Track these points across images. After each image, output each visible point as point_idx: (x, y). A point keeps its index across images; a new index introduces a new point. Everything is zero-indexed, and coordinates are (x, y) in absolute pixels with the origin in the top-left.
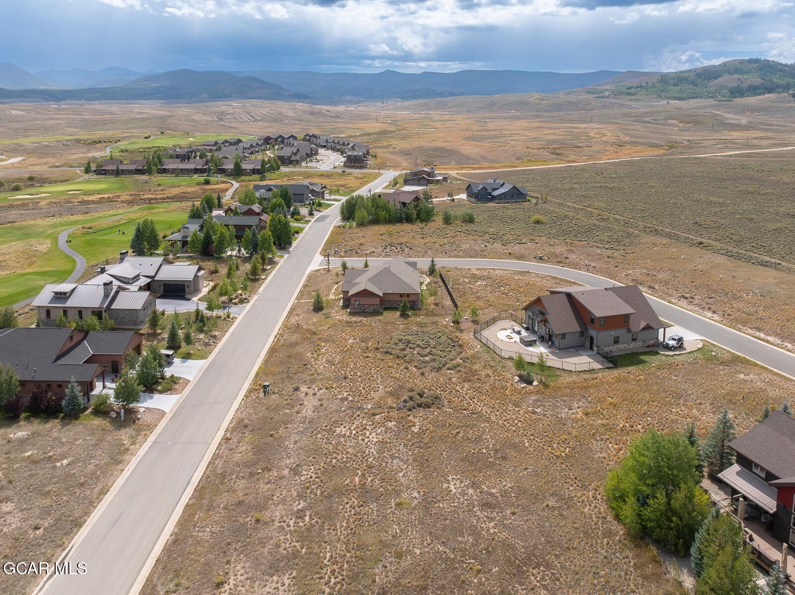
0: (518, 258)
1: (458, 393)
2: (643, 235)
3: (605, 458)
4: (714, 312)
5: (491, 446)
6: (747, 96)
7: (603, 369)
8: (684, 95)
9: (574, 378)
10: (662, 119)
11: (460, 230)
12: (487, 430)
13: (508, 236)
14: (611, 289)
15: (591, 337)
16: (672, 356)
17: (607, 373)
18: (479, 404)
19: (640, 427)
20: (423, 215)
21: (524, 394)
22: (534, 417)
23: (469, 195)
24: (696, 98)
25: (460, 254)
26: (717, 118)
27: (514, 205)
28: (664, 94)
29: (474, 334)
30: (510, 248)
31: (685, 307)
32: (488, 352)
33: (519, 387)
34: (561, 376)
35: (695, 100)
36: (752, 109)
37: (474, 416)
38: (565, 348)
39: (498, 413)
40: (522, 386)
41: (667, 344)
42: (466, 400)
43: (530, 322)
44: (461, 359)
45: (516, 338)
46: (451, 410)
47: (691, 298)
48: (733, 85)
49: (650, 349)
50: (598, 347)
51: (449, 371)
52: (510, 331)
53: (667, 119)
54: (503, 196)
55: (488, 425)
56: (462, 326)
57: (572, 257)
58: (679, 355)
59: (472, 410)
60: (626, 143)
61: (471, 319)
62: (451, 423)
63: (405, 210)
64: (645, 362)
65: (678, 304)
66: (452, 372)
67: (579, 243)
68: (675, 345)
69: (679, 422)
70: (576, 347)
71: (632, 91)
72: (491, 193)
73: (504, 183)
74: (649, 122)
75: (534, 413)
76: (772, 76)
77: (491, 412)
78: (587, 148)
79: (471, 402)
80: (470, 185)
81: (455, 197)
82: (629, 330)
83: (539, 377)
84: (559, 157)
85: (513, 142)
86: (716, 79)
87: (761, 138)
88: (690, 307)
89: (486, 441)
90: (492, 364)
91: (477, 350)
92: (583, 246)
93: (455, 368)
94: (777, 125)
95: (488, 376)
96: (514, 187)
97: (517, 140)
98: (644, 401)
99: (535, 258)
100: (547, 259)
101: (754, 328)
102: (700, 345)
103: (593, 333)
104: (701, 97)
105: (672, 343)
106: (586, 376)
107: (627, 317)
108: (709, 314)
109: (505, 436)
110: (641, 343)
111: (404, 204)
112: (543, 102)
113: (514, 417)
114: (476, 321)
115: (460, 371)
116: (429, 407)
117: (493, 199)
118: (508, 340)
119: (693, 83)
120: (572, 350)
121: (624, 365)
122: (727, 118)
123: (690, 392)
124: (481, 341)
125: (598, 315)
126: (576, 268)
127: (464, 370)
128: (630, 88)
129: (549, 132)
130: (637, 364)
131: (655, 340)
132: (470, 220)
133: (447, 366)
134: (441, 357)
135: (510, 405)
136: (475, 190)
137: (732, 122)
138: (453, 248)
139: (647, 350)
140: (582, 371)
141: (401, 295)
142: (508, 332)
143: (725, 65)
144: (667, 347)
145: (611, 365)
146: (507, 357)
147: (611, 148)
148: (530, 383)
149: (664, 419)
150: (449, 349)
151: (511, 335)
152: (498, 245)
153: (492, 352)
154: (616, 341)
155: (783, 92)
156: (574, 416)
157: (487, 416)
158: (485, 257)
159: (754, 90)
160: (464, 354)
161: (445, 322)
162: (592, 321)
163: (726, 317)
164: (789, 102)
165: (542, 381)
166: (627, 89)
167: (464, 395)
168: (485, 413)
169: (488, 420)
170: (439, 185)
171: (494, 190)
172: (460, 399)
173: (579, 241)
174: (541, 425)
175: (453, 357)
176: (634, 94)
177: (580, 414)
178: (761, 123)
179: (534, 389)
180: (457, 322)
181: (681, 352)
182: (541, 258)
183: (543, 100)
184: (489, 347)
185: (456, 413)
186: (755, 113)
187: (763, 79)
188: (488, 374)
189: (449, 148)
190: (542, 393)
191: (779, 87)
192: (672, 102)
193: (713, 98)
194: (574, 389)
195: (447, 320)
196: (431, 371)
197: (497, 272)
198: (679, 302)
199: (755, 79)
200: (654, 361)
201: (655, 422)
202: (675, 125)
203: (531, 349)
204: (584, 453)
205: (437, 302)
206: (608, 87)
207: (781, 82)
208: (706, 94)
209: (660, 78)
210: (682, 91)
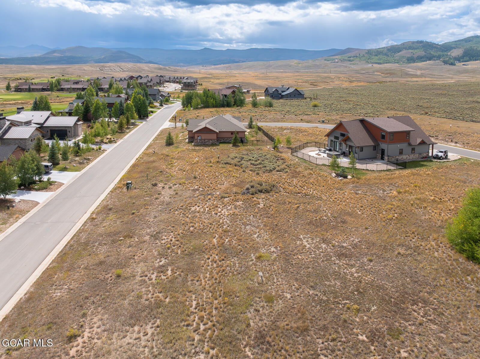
0: (308, 122)
6: (417, 62)
8: (381, 61)
10: (371, 72)
24: (388, 63)
26: (403, 71)
28: (369, 61)
30: (301, 117)
35: (388, 64)
36: (421, 69)
37: (307, 197)
43: (332, 144)
45: (324, 155)
48: (409, 56)
53: (374, 72)
60: (353, 81)
71: (352, 59)
74: (364, 74)
76: (431, 51)
78: (332, 83)
86: (399, 52)
97: (288, 79)
100: (327, 122)
104: (391, 63)
119: (386, 55)
122: (409, 71)
128: (350, 57)
129: (307, 77)
137: (412, 73)
147: (345, 83)
152: (292, 116)
155: (437, 60)
159: (421, 59)
164: (441, 64)
166: (348, 58)
176: (353, 61)
182: (323, 122)
183: (299, 64)
187: (425, 52)
191: (434, 57)
192: (374, 65)
193: (397, 63)
199: (421, 53)
202: (379, 75)
206: (337, 57)
207: (435, 54)
208: (394, 61)
209: (367, 51)
210: (380, 59)
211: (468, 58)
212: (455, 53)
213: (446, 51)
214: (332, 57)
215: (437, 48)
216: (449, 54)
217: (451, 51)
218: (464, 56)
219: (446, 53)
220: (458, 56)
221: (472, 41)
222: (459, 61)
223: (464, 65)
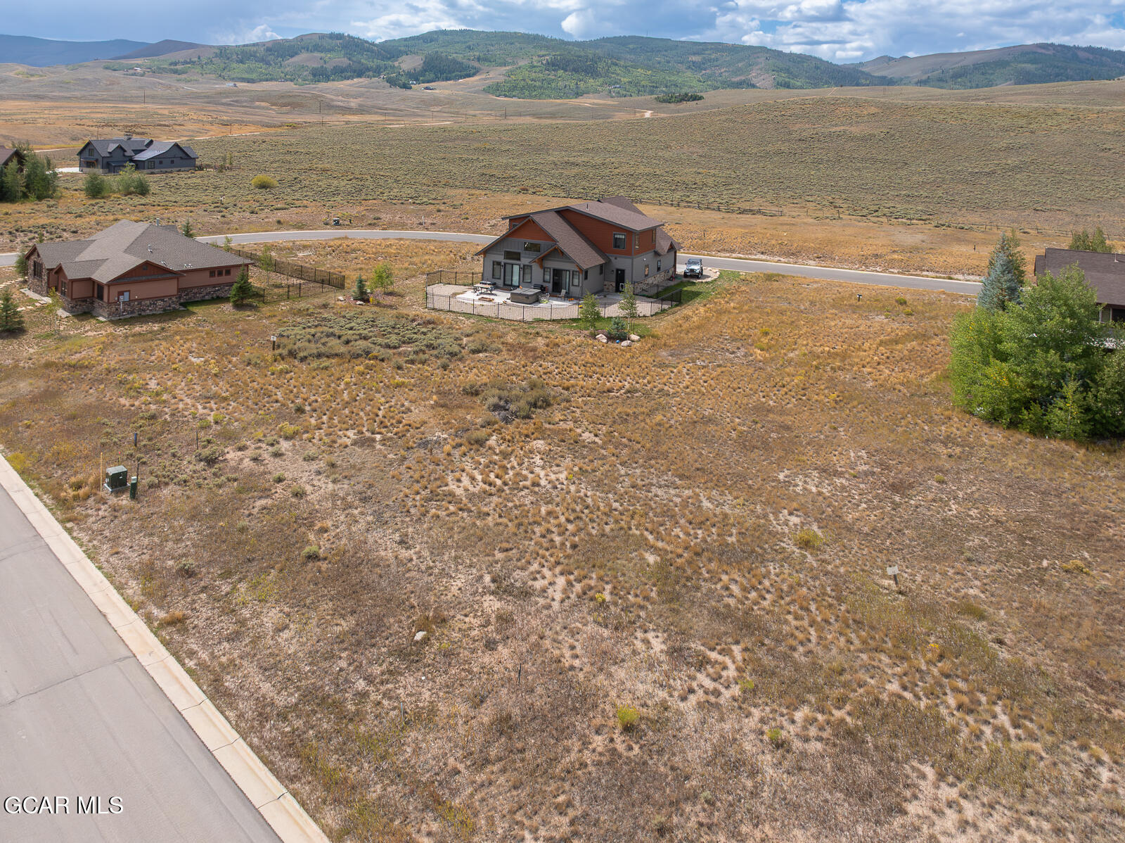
6: (333, 80)
8: (254, 76)
24: (271, 80)
28: (226, 73)
35: (270, 83)
48: (315, 66)
71: (179, 67)
76: (360, 56)
86: (292, 57)
104: (276, 80)
112: (32, 79)
119: (262, 60)
128: (176, 64)
143: (301, 40)
155: (375, 76)
159: (341, 73)
164: (384, 89)
166: (171, 64)
176: (183, 72)
183: (32, 75)
187: (350, 59)
191: (368, 69)
192: (239, 84)
193: (291, 80)
199: (341, 60)
206: (139, 61)
207: (370, 64)
208: (283, 75)
209: (218, 51)
210: (250, 71)
211: (432, 76)
212: (409, 63)
213: (389, 59)
214: (124, 62)
215: (372, 51)
216: (396, 64)
217: (400, 60)
218: (426, 71)
219: (390, 63)
220: (414, 70)
221: (436, 40)
222: (417, 80)
223: (427, 88)
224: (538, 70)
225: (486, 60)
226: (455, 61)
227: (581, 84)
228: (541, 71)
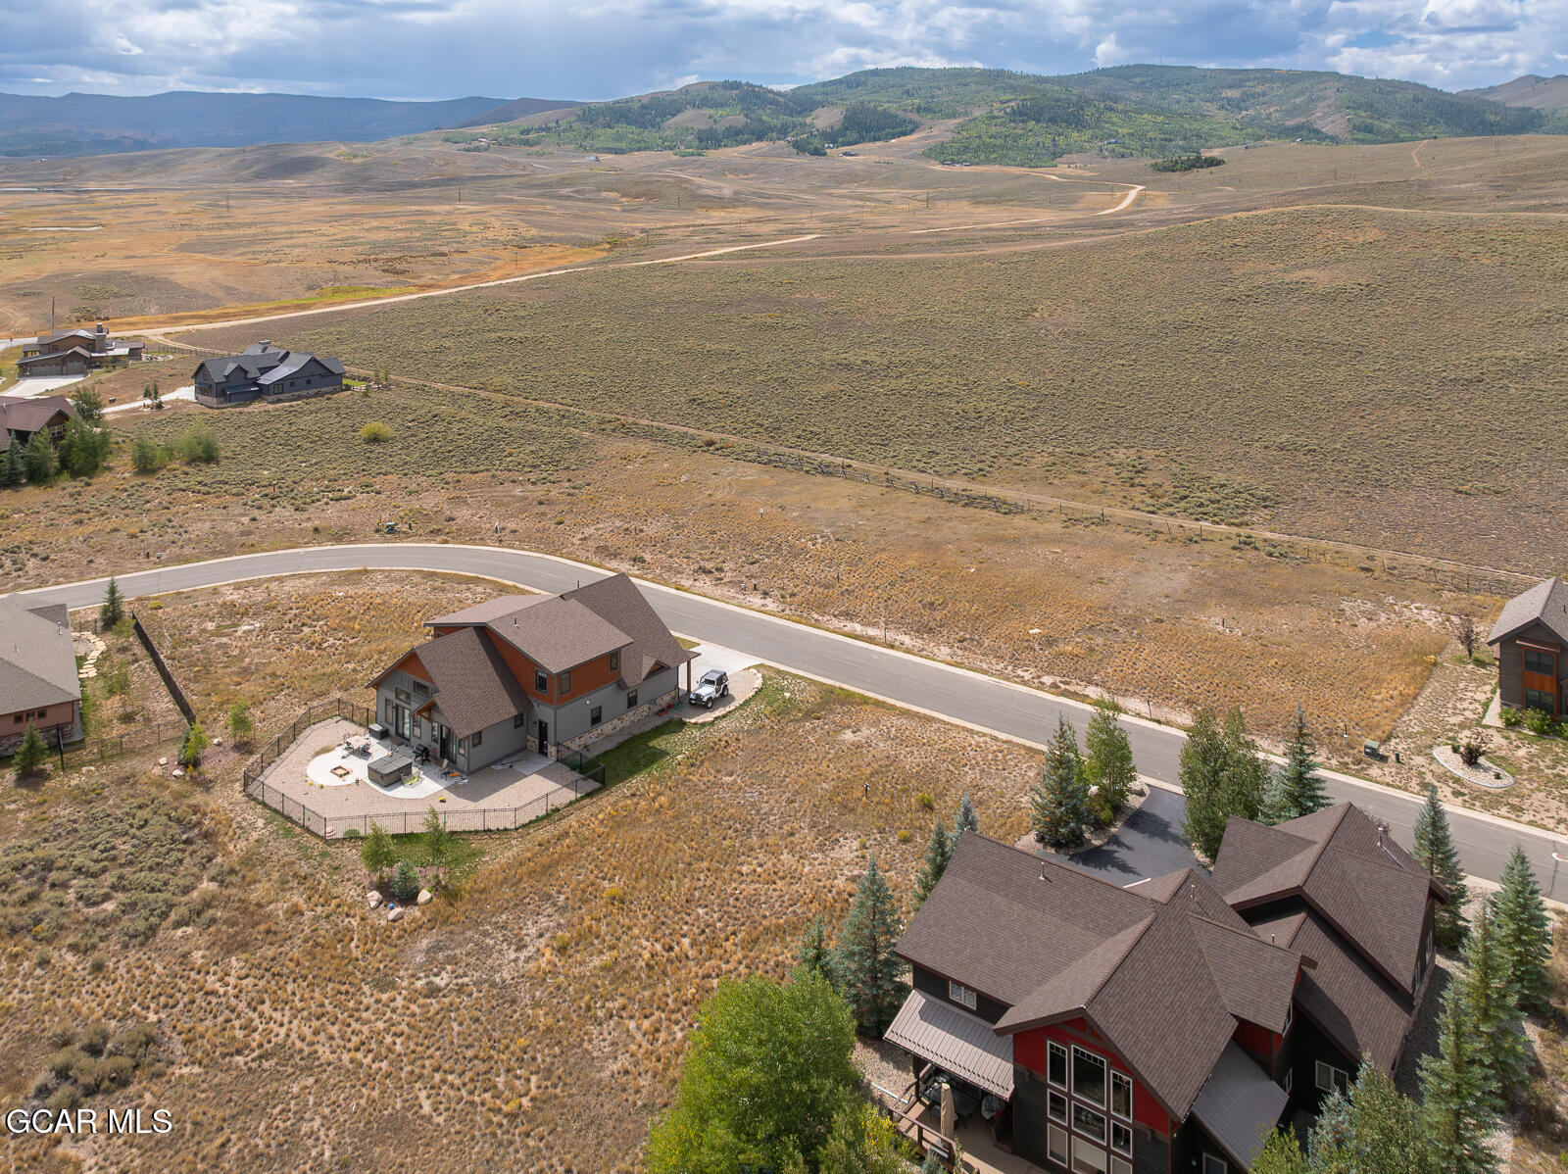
0: (338, 538)
1: (214, 1000)
2: (600, 438)
3: (627, 1072)
4: (766, 594)
5: (327, 1154)
6: (725, 146)
7: (577, 801)
8: (623, 145)
9: (514, 849)
10: (590, 191)
11: (182, 485)
12: (311, 1099)
13: (307, 484)
14: (573, 594)
15: (541, 722)
16: (712, 723)
17: (589, 808)
18: (277, 1015)
19: (686, 941)
20: (78, 459)
21: (400, 938)
22: (434, 1005)
23: (201, 390)
24: (645, 149)
25: (187, 551)
26: (684, 186)
27: (315, 403)
28: (588, 143)
29: (246, 785)
30: (317, 516)
31: (709, 593)
32: (289, 833)
33: (383, 923)
34: (483, 853)
35: (643, 154)
36: (736, 170)
37: (266, 1065)
38: (481, 769)
39: (334, 1030)
40: (392, 915)
41: (698, 697)
42: (238, 1017)
43: (391, 713)
44: (213, 879)
45: (359, 768)
46: (197, 1069)
47: (717, 570)
48: (702, 127)
49: (665, 718)
50: (558, 744)
51: (179, 932)
52: (340, 751)
53: (598, 190)
54: (287, 384)
55: (311, 1080)
56: (208, 769)
57: (463, 514)
58: (724, 716)
59: (261, 1046)
60: (533, 240)
61: (232, 742)
62: (200, 1118)
63: (25, 451)
64: (664, 753)
65: (695, 590)
66: (189, 930)
67: (474, 477)
68: (714, 695)
69: (763, 899)
70: (508, 756)
71: (532, 136)
72: (256, 379)
73: (288, 353)
74: (569, 198)
75: (433, 991)
76: (761, 112)
77: (316, 1033)
78: (456, 256)
79: (255, 1015)
80: (202, 365)
81: (164, 398)
82: (621, 685)
83: (431, 873)
84: (402, 278)
85: (296, 251)
86: (674, 115)
87: (759, 221)
88: (718, 592)
89: (310, 1142)
90: (304, 868)
91: (255, 835)
92: (482, 484)
93: (199, 914)
94: (777, 197)
95: (295, 911)
96: (313, 360)
97: (305, 246)
98: (681, 865)
99: (377, 531)
100: (405, 528)
101: (841, 614)
102: (758, 683)
103: (544, 712)
104: (651, 149)
105: (707, 691)
106: (543, 833)
107: (614, 656)
108: (756, 600)
109: (363, 1102)
110: (646, 707)
111: (22, 436)
112: (354, 161)
113: (380, 1025)
114: (246, 743)
115: (213, 921)
116: (125, 1083)
117: (262, 392)
118: (338, 782)
119: (636, 122)
120: (499, 767)
121: (622, 776)
122: (700, 187)
123: (766, 808)
124: (265, 805)
125: (555, 670)
126: (473, 542)
127: (226, 915)
128: (527, 132)
129: (374, 224)
130: (646, 766)
131: (673, 693)
132: (207, 456)
133: (173, 916)
134: (153, 890)
135: (366, 988)
136: (217, 377)
137: (709, 192)
138: (166, 538)
139: (659, 721)
140: (531, 822)
141: (18, 717)
142: (335, 757)
143: (687, 91)
144: (700, 705)
145: (594, 785)
146: (340, 835)
147: (504, 254)
148: (408, 898)
149: (731, 901)
150: (175, 855)
151: (345, 764)
152: (284, 513)
153: (298, 830)
154: (596, 720)
155: (779, 139)
156: (532, 965)
157: (307, 1050)
158: (253, 548)
159: (735, 136)
160: (219, 860)
161: (157, 771)
162: (542, 683)
163: (788, 600)
164: (789, 156)
165: (439, 883)
166: (521, 133)
167: (234, 1002)
168: (299, 1044)
169: (310, 1064)
170: (119, 370)
171: (265, 370)
172: (220, 1019)
173: (472, 472)
174: (455, 1025)
175: (189, 880)
176: (537, 143)
177: (548, 952)
178: (753, 194)
179: (424, 913)
180: (192, 763)
181: (728, 709)
182: (391, 530)
183: (355, 156)
184: (288, 818)
185: (212, 1072)
186: (741, 176)
187: (746, 116)
188: (296, 905)
189: (140, 272)
190: (445, 921)
191: (771, 130)
192: (605, 157)
193: (671, 149)
194: (520, 880)
195: (163, 761)
196: (125, 946)
197: (288, 586)
198: (697, 583)
199: (735, 117)
200: (679, 746)
201: (715, 916)
202: (614, 202)
203: (400, 792)
204: (575, 1075)
205: (129, 709)
206: (485, 129)
207: (776, 122)
208: (660, 141)
210: (619, 138)
211: (855, 135)
212: (825, 118)
213: (801, 113)
214: (467, 130)
215: (777, 104)
216: (808, 120)
217: (814, 114)
218: (847, 129)
219: (800, 119)
220: (832, 128)
221: (865, 84)
222: (834, 142)
223: (846, 154)
224: (999, 121)
225: (928, 110)
226: (886, 114)
227: (1061, 140)
228: (1004, 124)
